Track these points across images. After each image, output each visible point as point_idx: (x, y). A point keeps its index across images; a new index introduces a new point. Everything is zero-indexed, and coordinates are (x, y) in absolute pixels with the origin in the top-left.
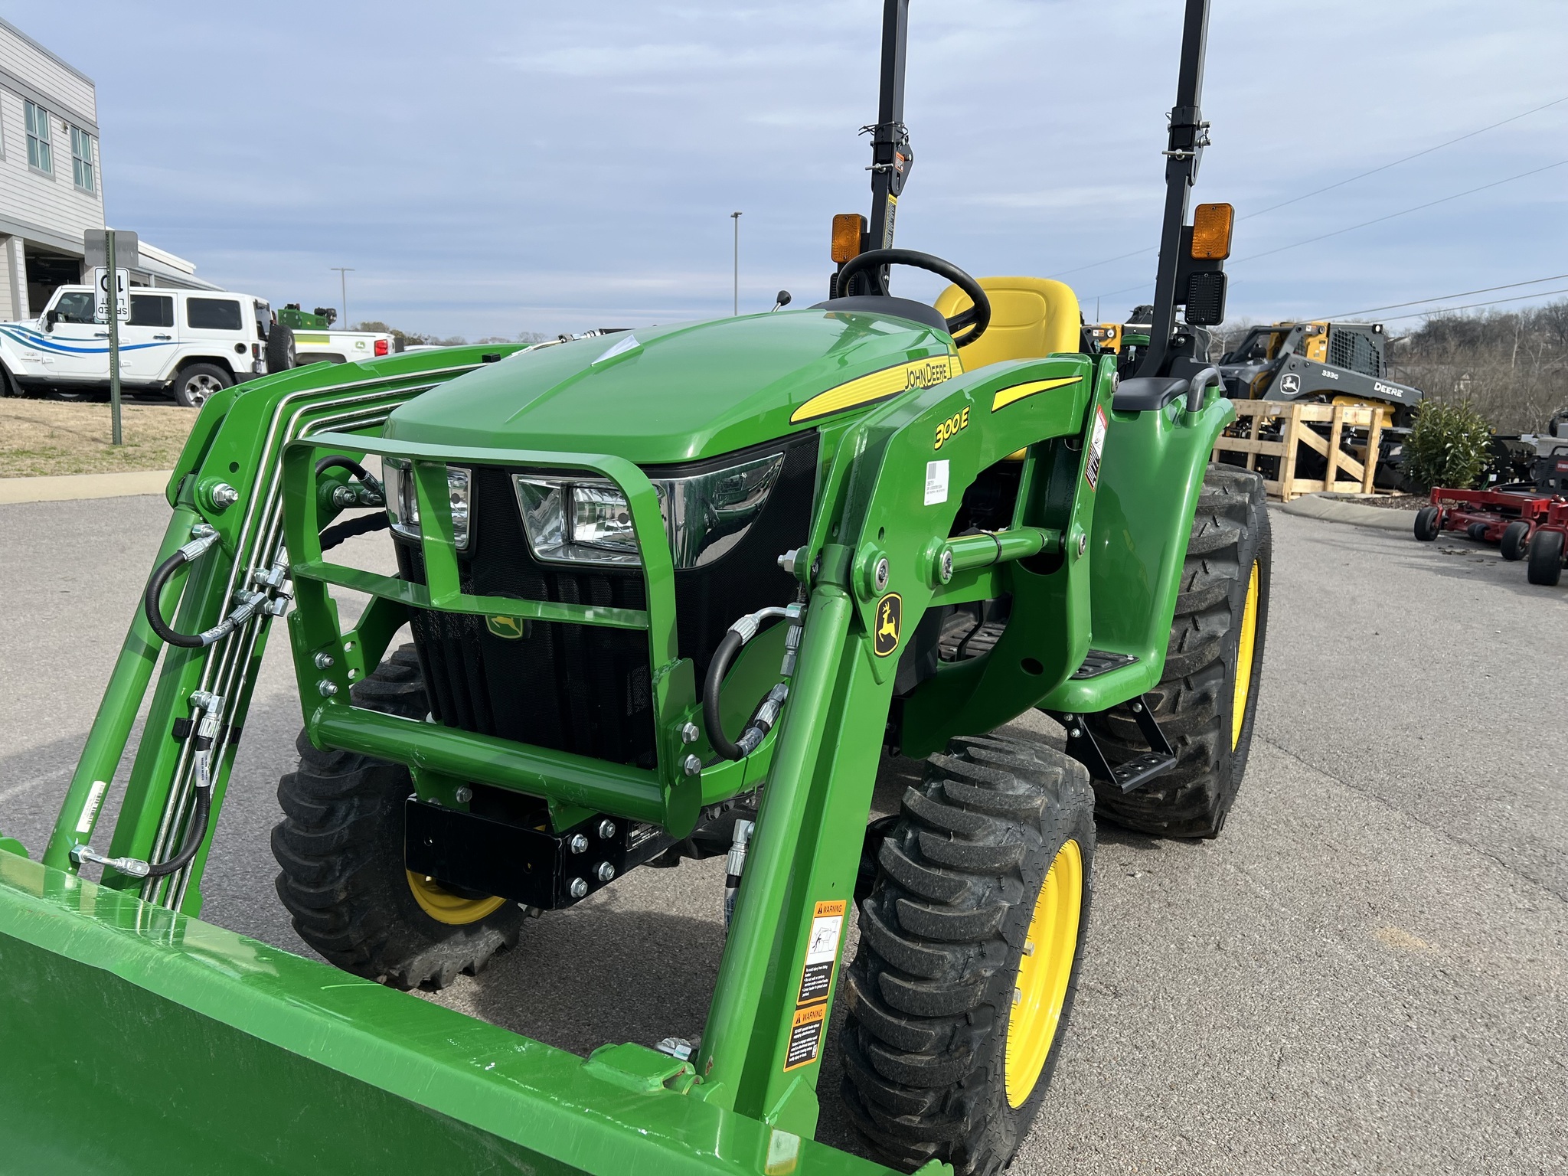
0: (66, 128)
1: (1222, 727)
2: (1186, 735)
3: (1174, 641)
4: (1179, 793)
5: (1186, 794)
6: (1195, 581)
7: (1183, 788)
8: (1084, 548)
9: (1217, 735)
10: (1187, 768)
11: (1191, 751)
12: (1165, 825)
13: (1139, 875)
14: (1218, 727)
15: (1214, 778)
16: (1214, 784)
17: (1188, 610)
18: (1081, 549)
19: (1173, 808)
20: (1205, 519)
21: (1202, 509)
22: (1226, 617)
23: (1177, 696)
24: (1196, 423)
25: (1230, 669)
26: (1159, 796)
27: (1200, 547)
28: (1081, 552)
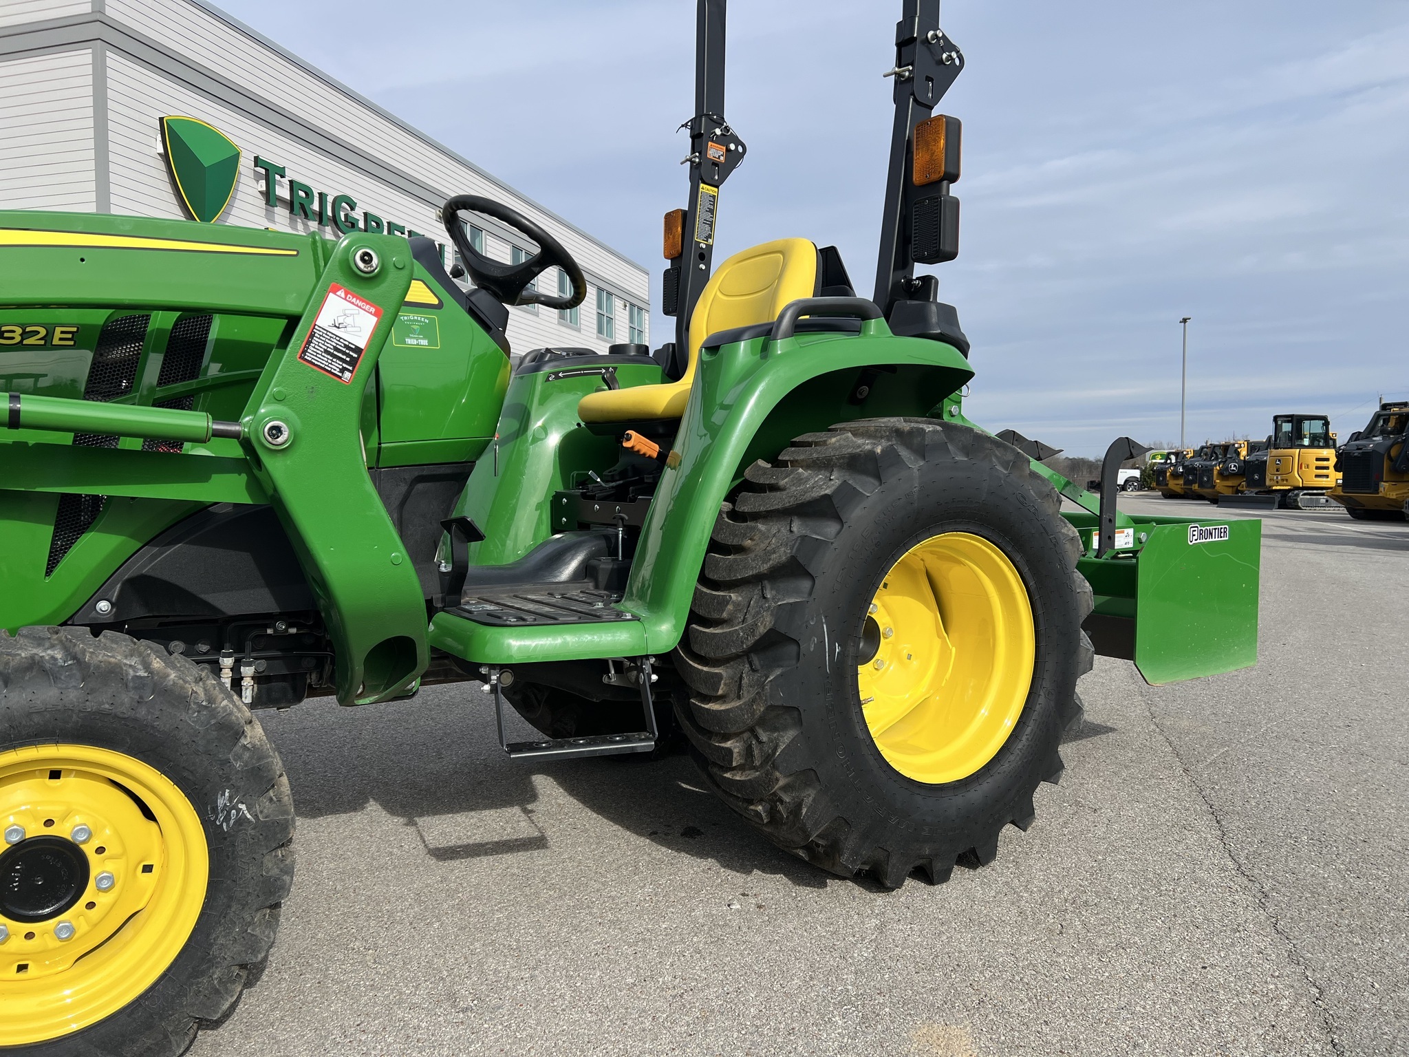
0: (625, 306)
1: (804, 724)
2: (757, 728)
3: (740, 611)
4: (780, 807)
5: (792, 811)
6: (773, 541)
7: (782, 801)
8: (280, 440)
9: (797, 733)
10: (762, 771)
11: (770, 751)
12: (801, 853)
13: (739, 907)
14: (799, 722)
15: (815, 792)
16: (814, 800)
17: (751, 573)
18: (270, 439)
19: (785, 828)
20: (823, 472)
21: (819, 460)
22: (805, 584)
23: (741, 678)
24: (779, 352)
25: (812, 649)
26: (760, 808)
27: (786, 500)
28: (274, 442)
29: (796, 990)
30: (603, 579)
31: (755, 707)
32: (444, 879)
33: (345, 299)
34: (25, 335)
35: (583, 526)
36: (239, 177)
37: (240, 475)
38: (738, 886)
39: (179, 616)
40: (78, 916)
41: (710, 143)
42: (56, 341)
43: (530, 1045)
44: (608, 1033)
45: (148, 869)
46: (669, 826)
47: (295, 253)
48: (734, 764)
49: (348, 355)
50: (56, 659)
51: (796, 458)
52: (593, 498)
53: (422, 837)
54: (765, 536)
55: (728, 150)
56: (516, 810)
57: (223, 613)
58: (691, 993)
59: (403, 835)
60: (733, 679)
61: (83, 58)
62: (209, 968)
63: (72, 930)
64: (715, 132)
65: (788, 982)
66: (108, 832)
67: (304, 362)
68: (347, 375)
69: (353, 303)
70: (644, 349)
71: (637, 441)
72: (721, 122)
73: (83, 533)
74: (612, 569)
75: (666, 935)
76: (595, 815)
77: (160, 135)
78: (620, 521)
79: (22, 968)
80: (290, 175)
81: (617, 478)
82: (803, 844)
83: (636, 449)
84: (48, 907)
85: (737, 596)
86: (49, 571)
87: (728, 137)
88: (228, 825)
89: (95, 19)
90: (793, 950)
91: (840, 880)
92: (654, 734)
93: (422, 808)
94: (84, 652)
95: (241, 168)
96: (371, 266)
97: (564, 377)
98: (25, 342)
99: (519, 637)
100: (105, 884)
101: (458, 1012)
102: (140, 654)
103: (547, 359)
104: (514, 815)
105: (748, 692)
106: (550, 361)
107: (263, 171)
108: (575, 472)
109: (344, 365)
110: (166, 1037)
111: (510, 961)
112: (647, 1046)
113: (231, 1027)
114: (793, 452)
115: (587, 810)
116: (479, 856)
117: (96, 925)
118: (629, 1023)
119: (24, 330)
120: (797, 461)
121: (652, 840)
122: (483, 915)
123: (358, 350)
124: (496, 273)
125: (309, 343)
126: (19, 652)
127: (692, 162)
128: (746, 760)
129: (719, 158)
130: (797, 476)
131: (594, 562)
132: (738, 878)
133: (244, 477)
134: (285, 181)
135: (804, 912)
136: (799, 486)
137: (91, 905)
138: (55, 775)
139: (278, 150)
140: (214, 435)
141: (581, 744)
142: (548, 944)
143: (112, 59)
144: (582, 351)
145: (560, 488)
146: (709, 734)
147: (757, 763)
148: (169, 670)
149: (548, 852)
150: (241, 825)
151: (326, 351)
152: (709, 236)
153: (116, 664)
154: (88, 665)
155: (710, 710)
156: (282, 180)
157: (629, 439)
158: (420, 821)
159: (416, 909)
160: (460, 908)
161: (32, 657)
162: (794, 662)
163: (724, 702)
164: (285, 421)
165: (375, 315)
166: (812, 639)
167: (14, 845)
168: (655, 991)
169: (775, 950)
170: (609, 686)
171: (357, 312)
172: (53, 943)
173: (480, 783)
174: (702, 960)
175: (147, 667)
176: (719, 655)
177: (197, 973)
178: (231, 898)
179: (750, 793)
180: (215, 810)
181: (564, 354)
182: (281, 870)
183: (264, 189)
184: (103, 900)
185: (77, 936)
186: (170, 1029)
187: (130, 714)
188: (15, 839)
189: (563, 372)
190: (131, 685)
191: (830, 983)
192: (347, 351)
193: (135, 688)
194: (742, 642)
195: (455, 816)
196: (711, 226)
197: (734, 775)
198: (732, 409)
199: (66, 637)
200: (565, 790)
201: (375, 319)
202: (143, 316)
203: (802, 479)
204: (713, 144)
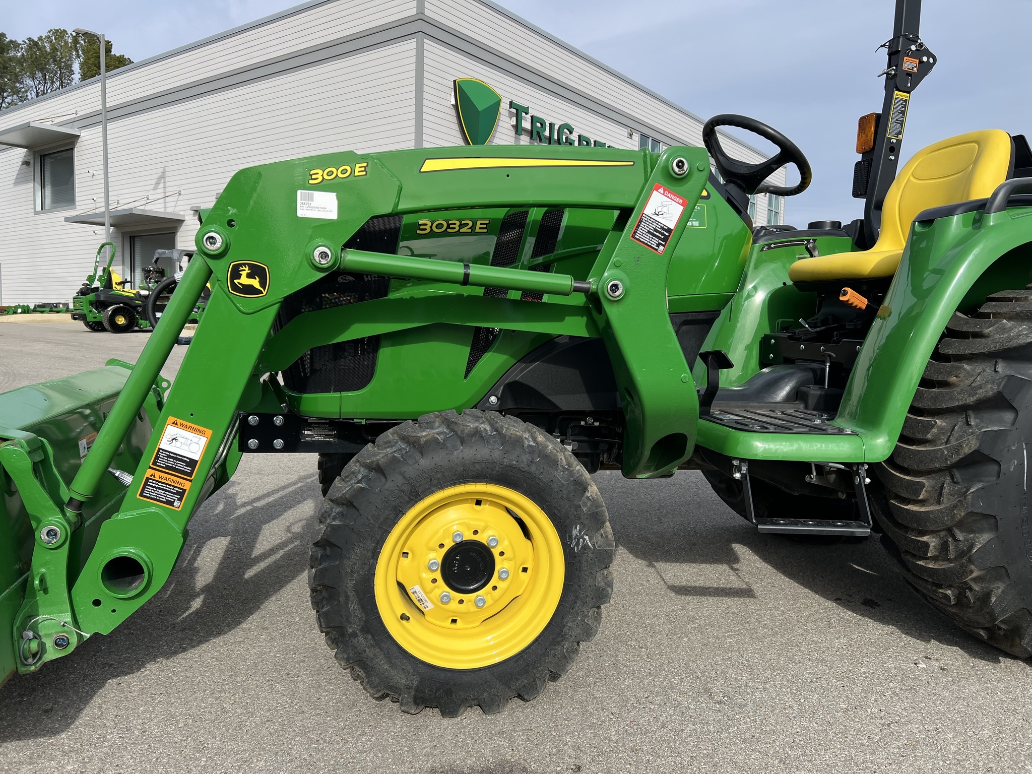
1: (1000, 530)
2: (954, 528)
3: (944, 434)
4: (968, 594)
5: (979, 598)
6: (978, 378)
7: (971, 589)
8: (617, 294)
9: (993, 536)
10: (957, 563)
11: (965, 548)
12: (982, 633)
13: (925, 666)
14: (996, 528)
15: (1004, 585)
16: (1003, 592)
17: (957, 404)
18: (611, 293)
19: (971, 610)
20: (1025, 323)
21: (1023, 313)
22: (1009, 416)
23: (942, 487)
24: (991, 224)
25: (1012, 470)
26: (949, 592)
27: (992, 346)
28: (613, 295)
29: (988, 738)
30: (812, 402)
31: (955, 512)
32: (683, 609)
33: (663, 194)
34: (461, 226)
35: (789, 361)
36: (500, 117)
37: (582, 317)
38: (920, 650)
39: (533, 409)
40: (489, 593)
41: (905, 58)
42: (477, 230)
43: (774, 737)
44: (834, 741)
45: (525, 570)
46: (850, 596)
47: (632, 163)
48: (929, 555)
49: (662, 234)
50: (487, 431)
51: (999, 311)
52: (798, 339)
53: (661, 576)
54: (969, 375)
55: (921, 62)
56: (725, 567)
57: (560, 409)
58: (897, 725)
59: (647, 573)
60: (933, 488)
61: (411, 45)
62: (562, 641)
63: (484, 601)
64: (910, 49)
65: (979, 731)
66: (506, 543)
67: (635, 240)
68: (661, 248)
69: (668, 197)
70: (837, 225)
71: (851, 297)
72: (916, 39)
73: (485, 352)
74: (820, 395)
75: (866, 677)
76: (787, 579)
77: (453, 92)
78: (828, 358)
79: (454, 621)
80: (532, 112)
81: (819, 325)
82: (988, 625)
83: (850, 302)
84: (472, 585)
85: (941, 422)
86: (466, 376)
87: (922, 51)
88: (578, 549)
89: (419, 18)
90: (980, 707)
91: (1012, 659)
92: (869, 524)
93: (657, 556)
94: (502, 427)
95: (501, 110)
96: (683, 170)
97: (775, 247)
98: (461, 231)
99: (764, 440)
100: (504, 576)
101: (715, 703)
102: (529, 432)
103: (762, 234)
104: (725, 570)
105: (948, 499)
106: (764, 235)
107: (515, 111)
108: (780, 320)
109: (660, 241)
110: (535, 680)
111: (745, 675)
112: (868, 757)
113: (563, 682)
114: (995, 306)
115: (780, 574)
116: (705, 596)
117: (496, 601)
118: (850, 737)
119: (460, 223)
120: (999, 313)
121: (838, 604)
122: (717, 638)
123: (669, 230)
124: (743, 171)
125: (638, 226)
126: (469, 424)
127: (887, 74)
128: (940, 553)
129: (912, 69)
130: (1000, 326)
131: (804, 389)
132: (921, 645)
133: (585, 319)
134: (528, 117)
135: (983, 679)
136: (1003, 334)
137: (495, 588)
138: (478, 503)
139: (524, 95)
140: (574, 290)
141: (811, 524)
142: (771, 667)
143: (428, 44)
144: (785, 227)
145: (768, 332)
146: (906, 529)
147: (951, 556)
148: (548, 443)
149: (757, 601)
150: (585, 549)
151: (649, 232)
152: (900, 133)
153: (520, 436)
154: (505, 436)
155: (909, 510)
156: (527, 116)
157: (845, 294)
158: (657, 565)
159: (669, 626)
160: (700, 629)
161: (476, 428)
162: (994, 479)
163: (923, 505)
164: (621, 280)
165: (682, 205)
166: (1013, 462)
167: (457, 544)
168: (866, 717)
169: (963, 705)
170: (810, 484)
171: (670, 203)
172: (473, 609)
173: (694, 544)
174: (901, 702)
175: (535, 440)
176: (922, 467)
177: (555, 643)
178: (577, 597)
179: (939, 579)
180: (570, 537)
181: (775, 230)
182: (606, 584)
183: (515, 123)
184: (502, 585)
185: (486, 606)
186: (537, 676)
187: (527, 468)
188: (458, 540)
189: (775, 244)
190: (527, 450)
191: (1017, 738)
192: (662, 231)
193: (530, 453)
194: (947, 459)
195: (682, 565)
196: (902, 124)
197: (927, 563)
198: (944, 273)
199: (490, 417)
200: (760, 557)
201: (682, 208)
202: (525, 212)
203: (1006, 328)
204: (908, 58)
